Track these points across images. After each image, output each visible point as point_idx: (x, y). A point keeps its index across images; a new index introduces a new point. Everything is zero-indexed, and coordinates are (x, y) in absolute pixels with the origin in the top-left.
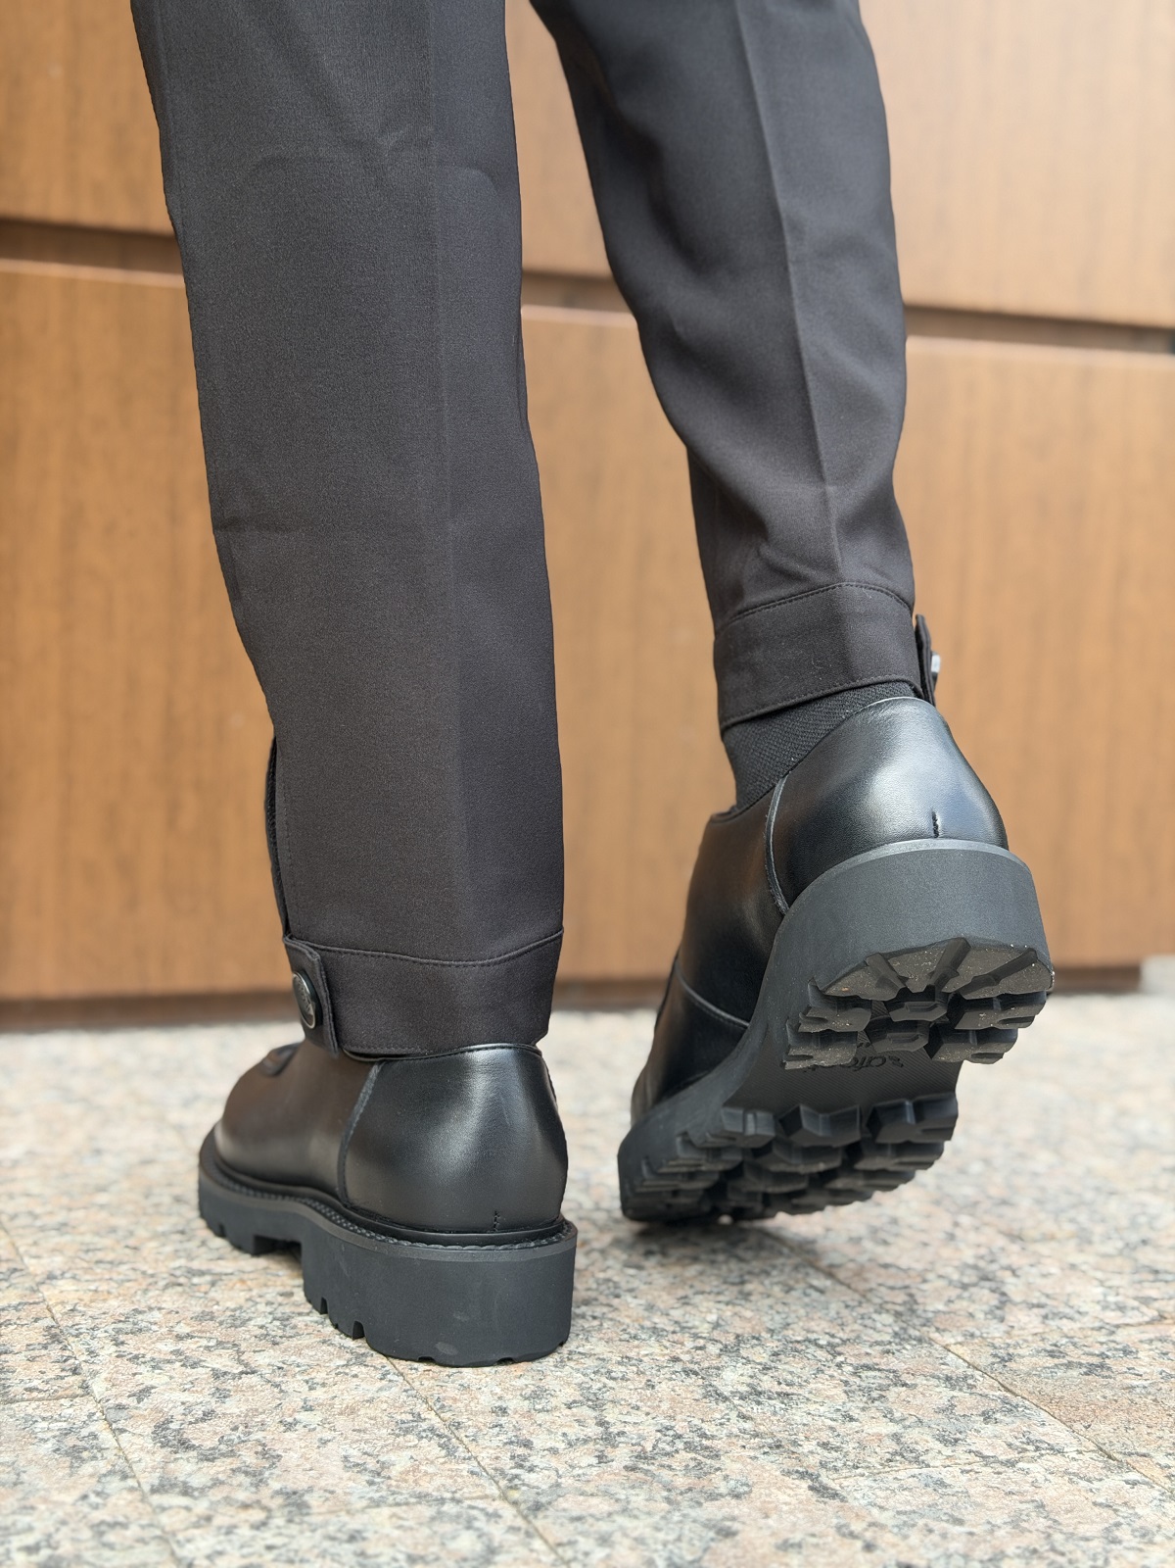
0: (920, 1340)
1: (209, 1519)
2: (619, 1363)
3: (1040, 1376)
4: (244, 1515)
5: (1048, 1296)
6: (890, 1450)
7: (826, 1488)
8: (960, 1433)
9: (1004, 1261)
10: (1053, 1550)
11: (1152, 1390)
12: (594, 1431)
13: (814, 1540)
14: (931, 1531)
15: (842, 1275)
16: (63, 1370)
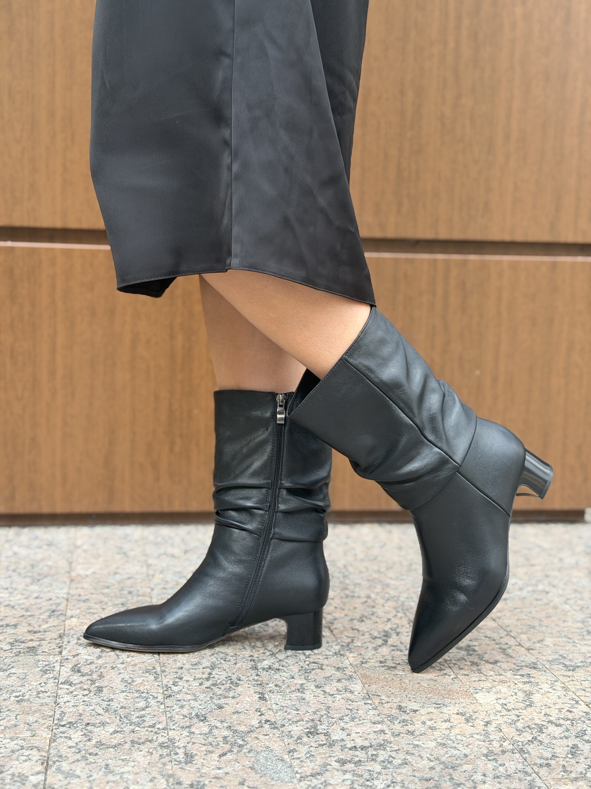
0: (341, 655)
1: (72, 692)
2: (232, 656)
3: (369, 669)
4: (82, 692)
5: (401, 643)
6: (297, 688)
7: (263, 697)
8: (325, 684)
9: (398, 631)
10: (319, 721)
11: (403, 676)
12: (206, 676)
13: (246, 711)
14: (286, 712)
15: (335, 632)
16: (56, 646)
